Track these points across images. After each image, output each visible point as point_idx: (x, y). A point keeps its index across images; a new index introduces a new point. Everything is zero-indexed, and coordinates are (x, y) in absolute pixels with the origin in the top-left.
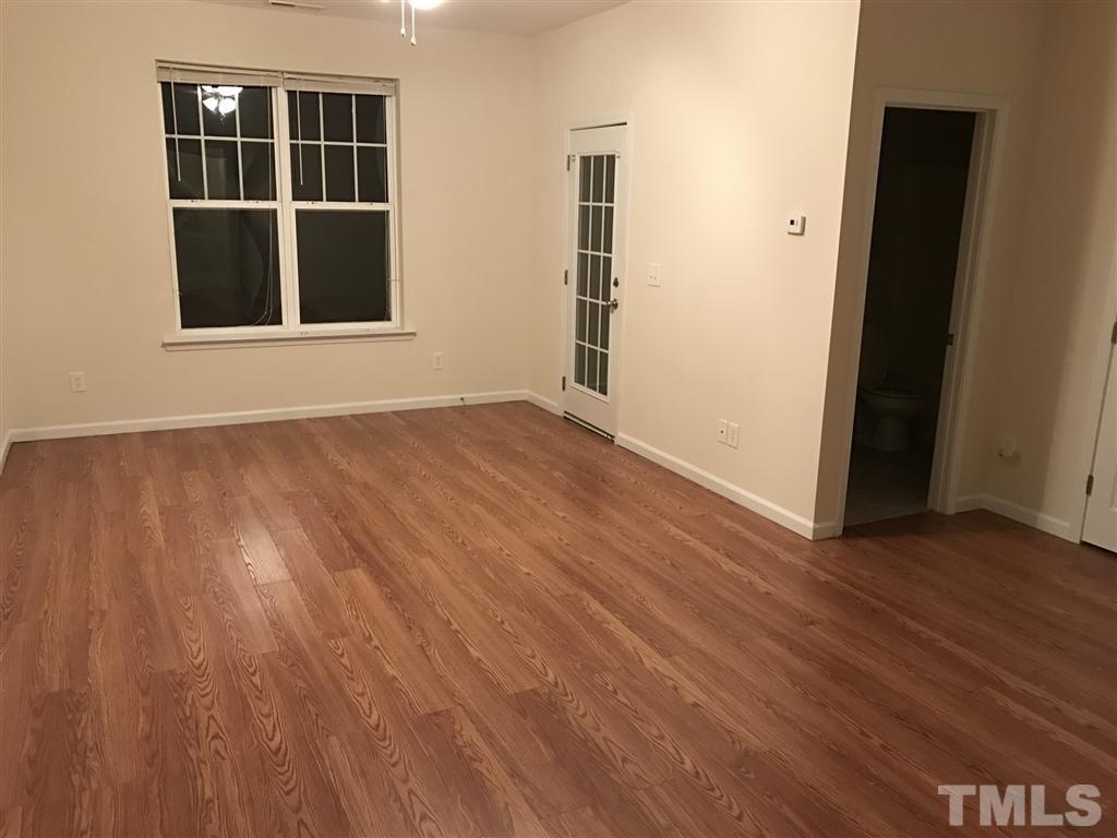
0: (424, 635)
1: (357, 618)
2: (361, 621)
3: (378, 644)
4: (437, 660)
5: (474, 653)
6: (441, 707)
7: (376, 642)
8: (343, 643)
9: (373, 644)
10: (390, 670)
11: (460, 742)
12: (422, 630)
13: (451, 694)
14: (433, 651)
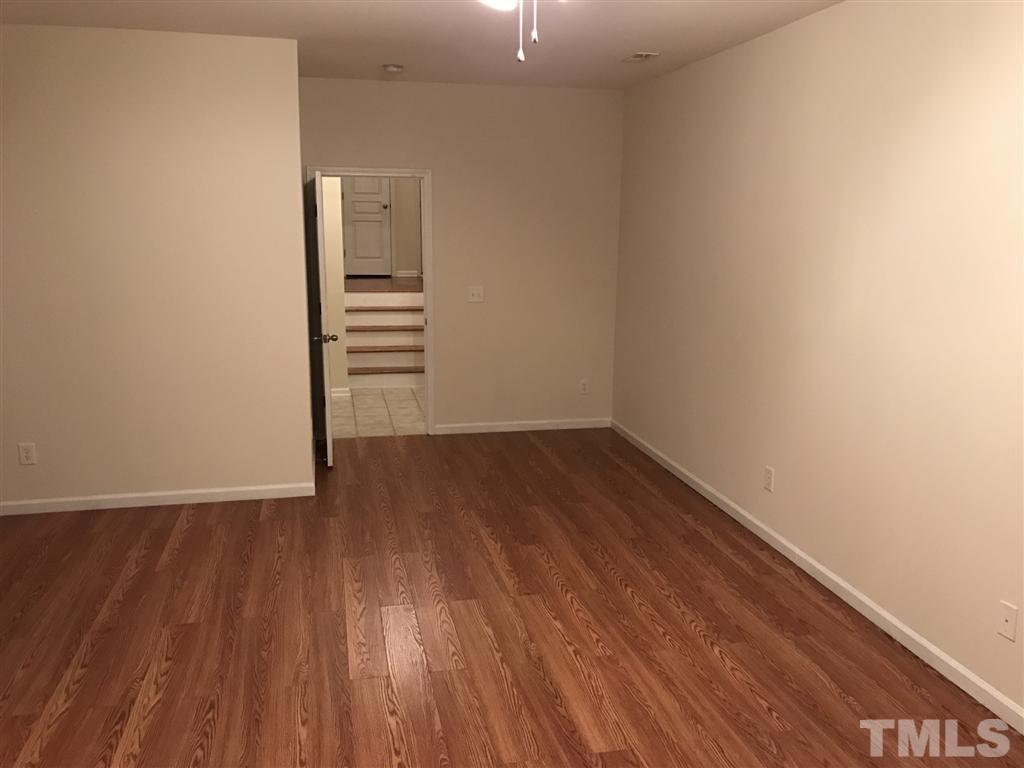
0: (527, 650)
1: (590, 677)
2: (586, 673)
3: (568, 647)
4: (521, 628)
5: (489, 631)
6: (524, 597)
7: (571, 649)
8: (599, 652)
9: (573, 648)
10: (558, 624)
11: (517, 579)
12: (529, 656)
13: (516, 604)
14: (522, 635)
